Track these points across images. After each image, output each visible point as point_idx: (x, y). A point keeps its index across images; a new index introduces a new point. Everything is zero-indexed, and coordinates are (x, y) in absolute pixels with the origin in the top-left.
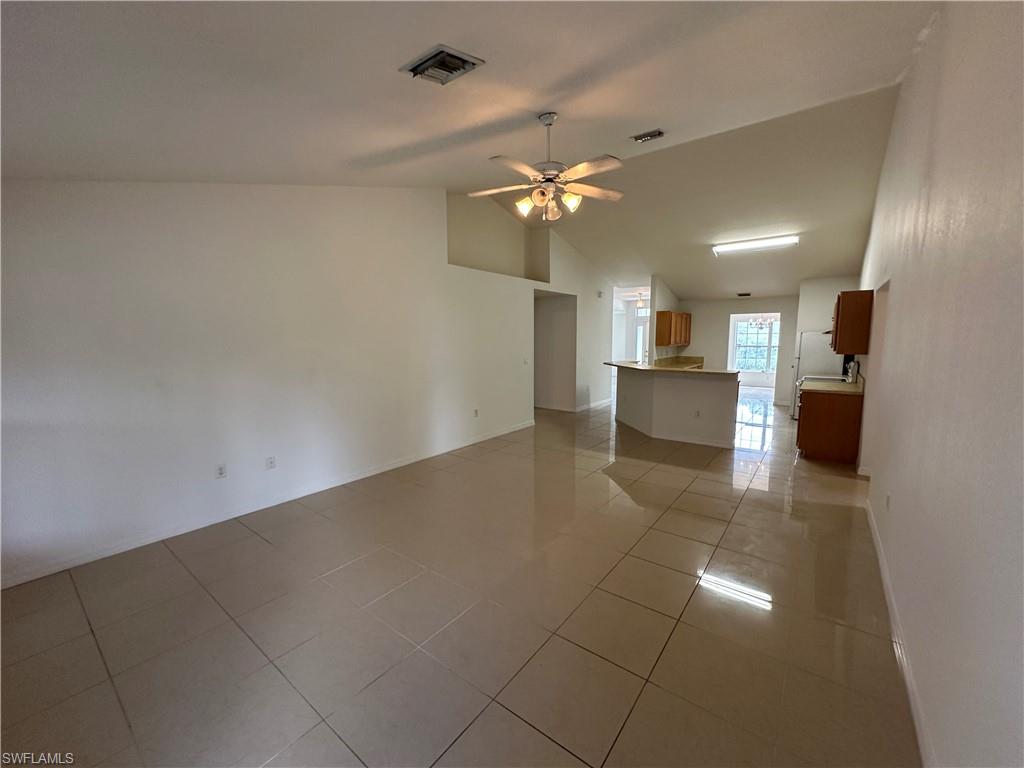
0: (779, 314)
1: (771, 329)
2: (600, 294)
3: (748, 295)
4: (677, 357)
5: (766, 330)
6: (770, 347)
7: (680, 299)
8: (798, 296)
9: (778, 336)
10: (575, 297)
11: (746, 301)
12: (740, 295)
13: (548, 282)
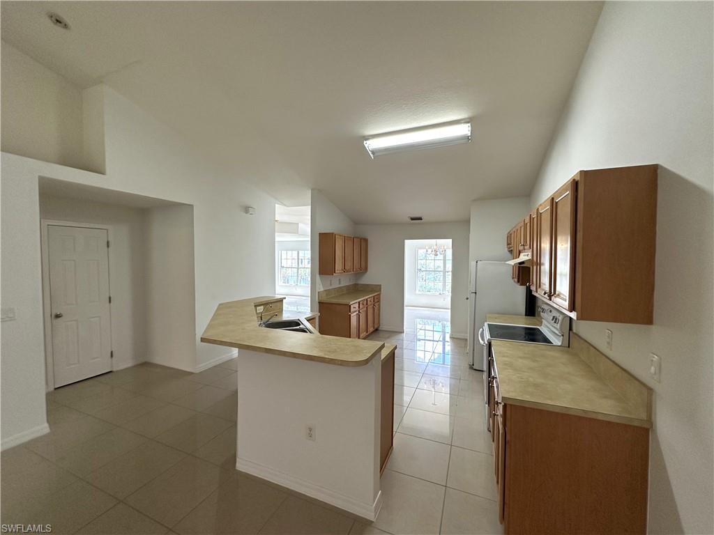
0: (450, 241)
1: (445, 257)
2: (247, 209)
3: (420, 219)
4: (356, 285)
5: (440, 257)
6: (445, 272)
7: (356, 222)
8: (469, 221)
9: (451, 262)
10: (191, 206)
11: (419, 226)
12: (412, 219)
13: (103, 173)
